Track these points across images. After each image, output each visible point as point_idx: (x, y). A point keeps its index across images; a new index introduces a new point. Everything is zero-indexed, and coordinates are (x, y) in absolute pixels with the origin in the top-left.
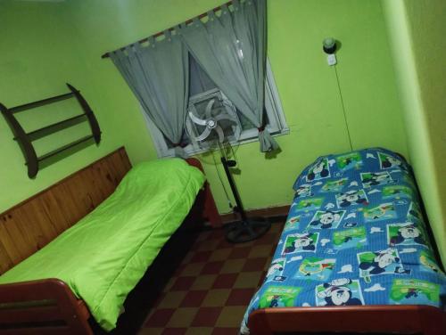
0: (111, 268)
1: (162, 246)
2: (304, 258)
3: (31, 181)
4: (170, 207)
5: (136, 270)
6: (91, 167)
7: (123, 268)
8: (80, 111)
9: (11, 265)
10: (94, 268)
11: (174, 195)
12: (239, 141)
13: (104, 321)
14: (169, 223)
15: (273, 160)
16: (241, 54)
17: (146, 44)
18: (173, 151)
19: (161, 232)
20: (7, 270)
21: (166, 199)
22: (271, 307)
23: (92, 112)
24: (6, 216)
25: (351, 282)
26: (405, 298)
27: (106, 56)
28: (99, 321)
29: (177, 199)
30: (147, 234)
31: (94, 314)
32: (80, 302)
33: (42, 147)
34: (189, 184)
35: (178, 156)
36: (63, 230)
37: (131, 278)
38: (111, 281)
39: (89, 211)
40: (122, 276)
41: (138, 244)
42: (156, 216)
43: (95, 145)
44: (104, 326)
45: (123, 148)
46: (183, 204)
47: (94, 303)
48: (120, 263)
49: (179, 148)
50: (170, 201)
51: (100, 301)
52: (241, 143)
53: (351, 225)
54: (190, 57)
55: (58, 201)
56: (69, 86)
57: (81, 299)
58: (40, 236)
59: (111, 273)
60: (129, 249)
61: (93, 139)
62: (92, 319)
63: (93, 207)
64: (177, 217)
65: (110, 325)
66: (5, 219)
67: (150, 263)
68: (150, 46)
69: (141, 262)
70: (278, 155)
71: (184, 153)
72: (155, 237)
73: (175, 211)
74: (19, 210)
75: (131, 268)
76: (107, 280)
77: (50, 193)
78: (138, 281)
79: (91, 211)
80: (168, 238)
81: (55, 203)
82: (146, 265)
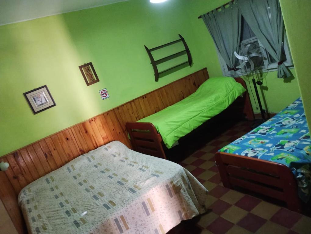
0: (174, 125)
1: (204, 121)
2: (256, 138)
3: (156, 82)
4: (214, 103)
5: (187, 129)
6: (185, 78)
7: (180, 126)
8: (184, 49)
9: (144, 117)
10: (167, 123)
11: (220, 97)
12: (268, 70)
13: (167, 144)
14: (212, 111)
15: (289, 84)
16: (270, 16)
17: (228, 6)
18: (229, 73)
19: (204, 115)
20: (142, 118)
21: (213, 99)
22: (224, 152)
23: (189, 49)
24: (144, 97)
25: (264, 150)
26: (276, 160)
27: (200, 17)
28: (165, 144)
29: (221, 100)
30: (197, 114)
31: (163, 140)
32: (158, 134)
33: (161, 68)
34: (231, 93)
35: (232, 76)
36: (167, 106)
37: (183, 131)
38: (173, 130)
39: (181, 100)
40: (179, 129)
41: (190, 118)
42: (204, 106)
43: (189, 67)
44: (167, 146)
45: (206, 68)
46: (223, 103)
47: (164, 136)
48: (179, 124)
49: (233, 71)
50: (215, 100)
51: (167, 136)
52: (269, 71)
53: (295, 127)
54: (242, 18)
55: (167, 93)
56: (180, 35)
57: (159, 133)
58: (157, 108)
59: (174, 127)
60: (185, 119)
61: (188, 63)
62: (163, 142)
63: (183, 98)
64: (217, 109)
65: (169, 146)
66: (143, 98)
67: (195, 128)
68: (230, 7)
69: (190, 126)
70: (292, 81)
71: (235, 74)
72: (200, 116)
73: (217, 106)
74: (149, 95)
75: (184, 127)
76: (171, 129)
77: (163, 89)
78: (187, 134)
79: (182, 100)
80: (209, 118)
81: (165, 93)
82: (192, 128)
